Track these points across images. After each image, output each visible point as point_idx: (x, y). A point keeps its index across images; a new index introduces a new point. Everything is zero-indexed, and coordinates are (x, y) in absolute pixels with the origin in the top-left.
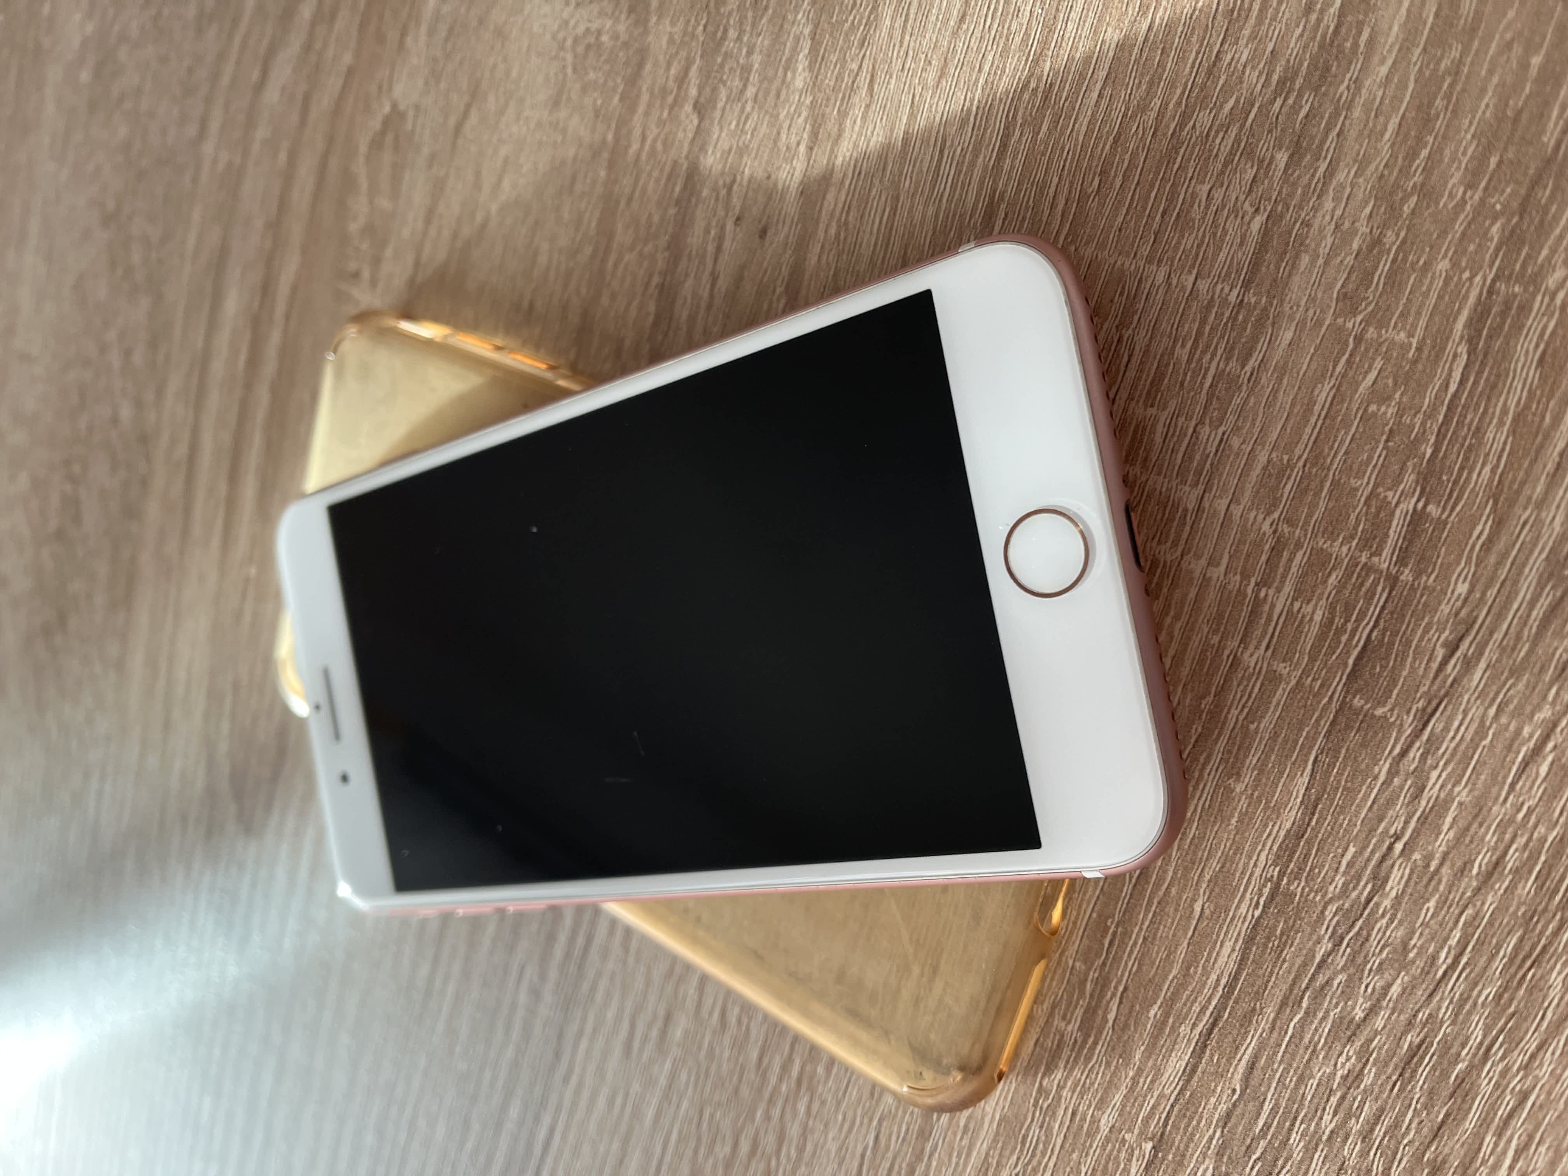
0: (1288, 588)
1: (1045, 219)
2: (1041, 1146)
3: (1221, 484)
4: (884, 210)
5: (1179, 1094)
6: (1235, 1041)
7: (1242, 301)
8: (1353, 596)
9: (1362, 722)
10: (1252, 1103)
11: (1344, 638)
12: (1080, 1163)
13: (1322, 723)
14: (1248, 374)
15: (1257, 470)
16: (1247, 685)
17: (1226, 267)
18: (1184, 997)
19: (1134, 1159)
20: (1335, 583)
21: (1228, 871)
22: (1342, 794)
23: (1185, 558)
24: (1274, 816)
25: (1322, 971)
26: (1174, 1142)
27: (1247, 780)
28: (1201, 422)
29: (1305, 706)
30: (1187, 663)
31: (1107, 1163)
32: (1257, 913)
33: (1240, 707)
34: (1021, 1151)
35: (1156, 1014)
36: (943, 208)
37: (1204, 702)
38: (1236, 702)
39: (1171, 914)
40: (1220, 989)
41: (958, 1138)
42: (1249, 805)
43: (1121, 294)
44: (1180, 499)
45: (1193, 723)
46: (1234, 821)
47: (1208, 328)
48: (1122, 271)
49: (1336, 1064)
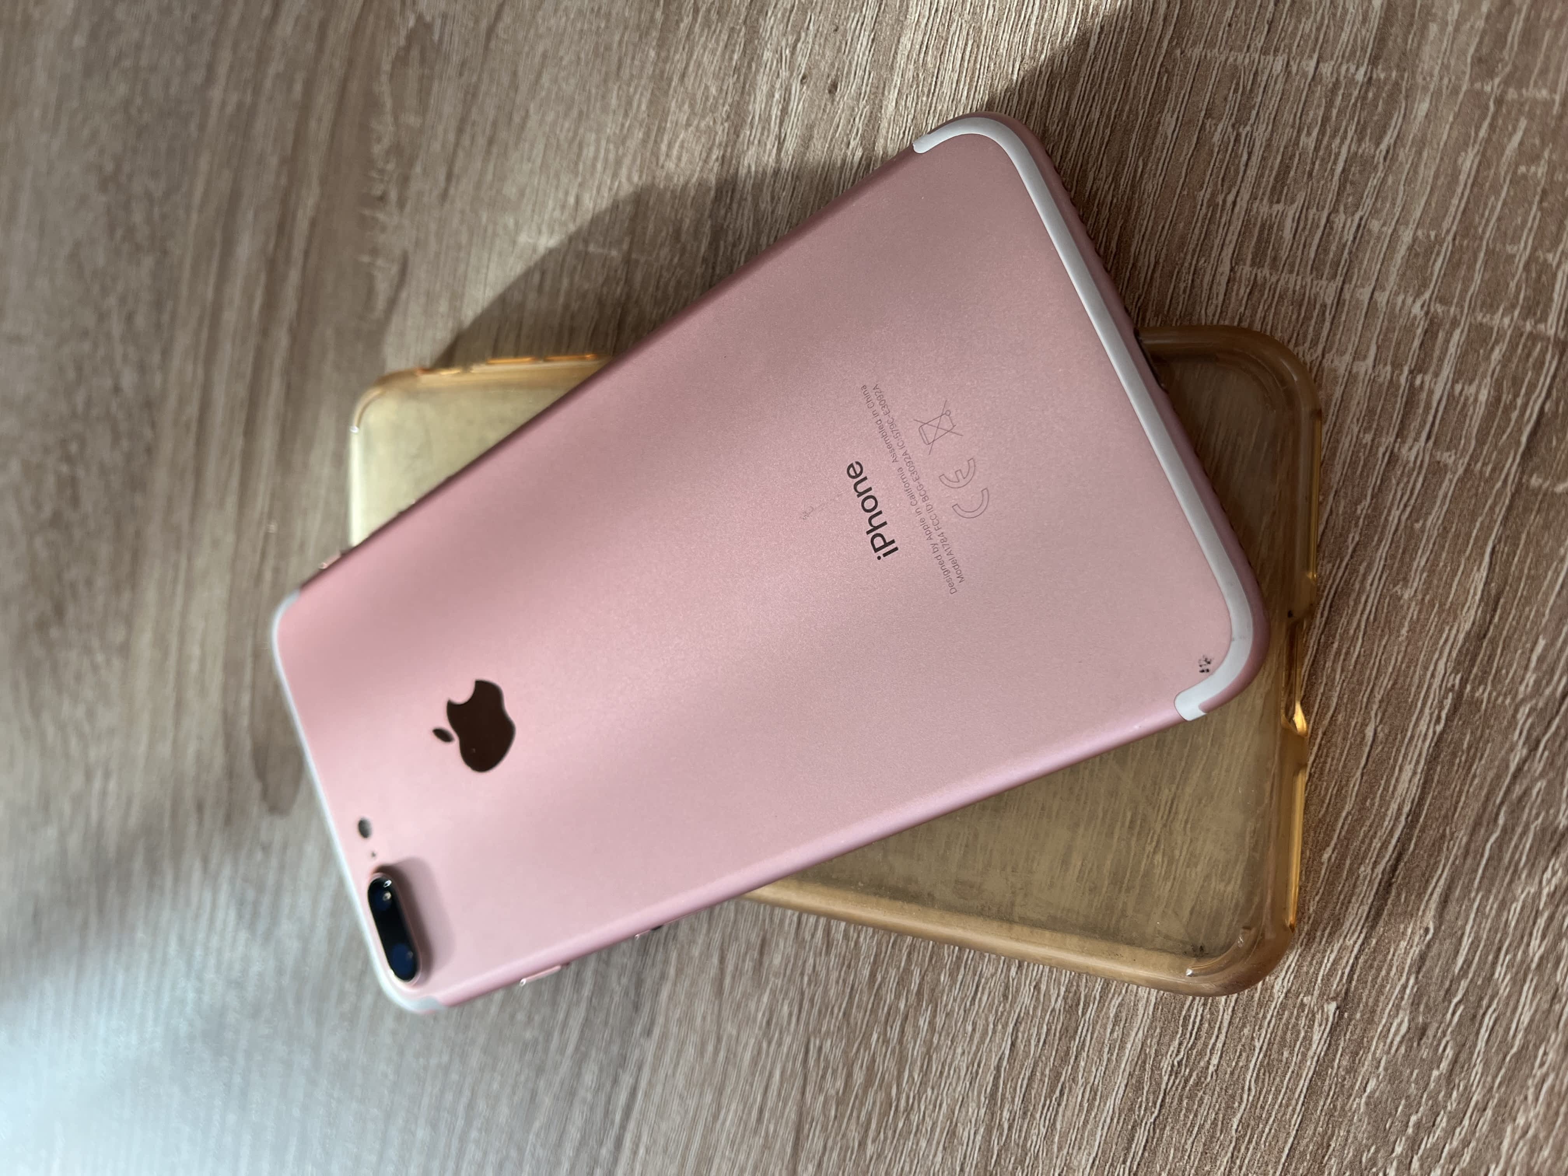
0: (1447, 371)
1: (1145, 26)
2: (1206, 1025)
3: (1362, 271)
4: (966, 44)
5: (1363, 944)
6: (1423, 875)
7: (1370, 78)
8: (1520, 369)
9: (1541, 502)
10: (1448, 941)
11: (1514, 415)
12: (1253, 1038)
13: (1497, 510)
14: (1384, 153)
15: (1402, 251)
16: (1408, 482)
17: (1350, 46)
18: (1362, 834)
19: (1316, 1024)
20: (1500, 357)
21: (1402, 687)
22: (1526, 584)
23: (1327, 356)
24: (1451, 619)
25: (1518, 781)
26: (1361, 999)
27: (1415, 584)
28: (1335, 210)
29: (1476, 495)
30: (1338, 468)
31: (1285, 1033)
32: (1439, 728)
33: (1402, 506)
34: (1183, 1034)
35: (1330, 857)
36: (1032, 31)
37: (1359, 508)
38: (1396, 502)
39: (1340, 745)
40: (1403, 819)
41: (1109, 1031)
42: (1420, 612)
43: (1236, 91)
44: (1318, 293)
45: (1349, 531)
46: (1404, 631)
47: (1335, 112)
48: (1236, 67)
49: (1541, 882)
